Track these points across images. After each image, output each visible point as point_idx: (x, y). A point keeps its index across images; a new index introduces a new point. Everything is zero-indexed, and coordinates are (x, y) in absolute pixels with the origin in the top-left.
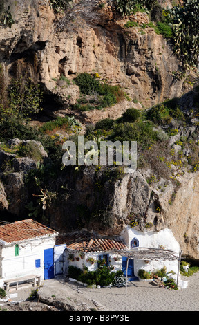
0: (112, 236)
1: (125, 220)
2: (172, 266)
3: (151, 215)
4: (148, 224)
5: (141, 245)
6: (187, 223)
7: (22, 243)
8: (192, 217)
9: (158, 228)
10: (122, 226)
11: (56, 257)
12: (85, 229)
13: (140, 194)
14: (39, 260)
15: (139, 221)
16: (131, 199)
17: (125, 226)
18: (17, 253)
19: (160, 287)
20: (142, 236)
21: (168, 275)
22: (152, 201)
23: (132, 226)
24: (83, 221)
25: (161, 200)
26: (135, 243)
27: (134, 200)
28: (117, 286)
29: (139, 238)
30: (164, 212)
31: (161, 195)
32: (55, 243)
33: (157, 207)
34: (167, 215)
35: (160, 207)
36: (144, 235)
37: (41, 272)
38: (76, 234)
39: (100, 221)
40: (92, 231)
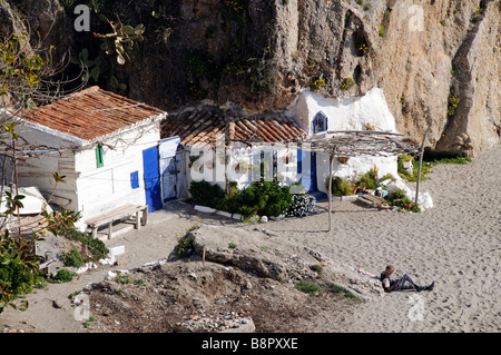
0: (271, 112)
1: (299, 77)
2: (386, 165)
3: (350, 60)
4: (345, 81)
5: (332, 126)
6: (405, 73)
7: (108, 139)
8: (412, 59)
9: (362, 88)
10: (293, 91)
11: (164, 165)
12: (208, 102)
13: (324, 19)
14: (136, 173)
15: (327, 77)
16: (308, 31)
17: (298, 89)
18: (100, 160)
19: (380, 209)
20: (331, 107)
21: (385, 183)
22: (350, 33)
23: (313, 88)
24: (205, 85)
25: (367, 28)
26: (320, 122)
27: (313, 33)
28: (298, 216)
29: (328, 111)
30: (373, 54)
31: (366, 17)
32: (158, 134)
33: (360, 43)
34: (379, 58)
35: (368, 44)
36: (335, 105)
37: (140, 198)
38: (190, 113)
39: (248, 82)
40: (228, 105)
